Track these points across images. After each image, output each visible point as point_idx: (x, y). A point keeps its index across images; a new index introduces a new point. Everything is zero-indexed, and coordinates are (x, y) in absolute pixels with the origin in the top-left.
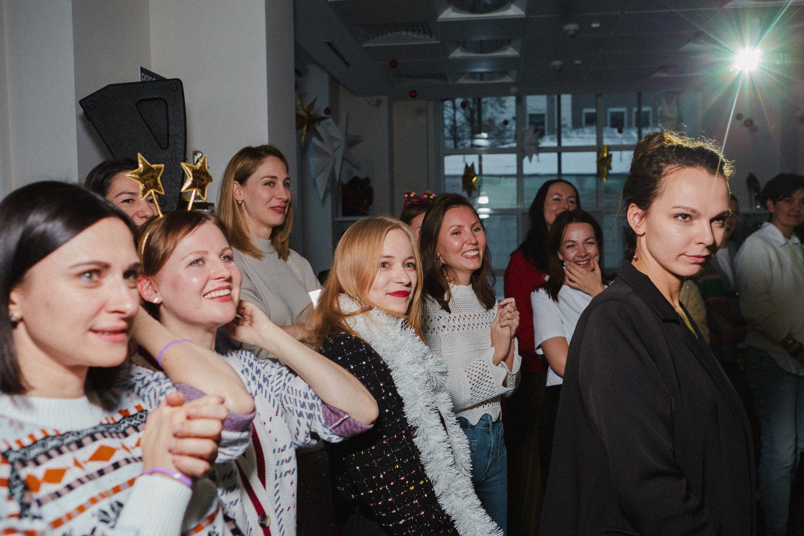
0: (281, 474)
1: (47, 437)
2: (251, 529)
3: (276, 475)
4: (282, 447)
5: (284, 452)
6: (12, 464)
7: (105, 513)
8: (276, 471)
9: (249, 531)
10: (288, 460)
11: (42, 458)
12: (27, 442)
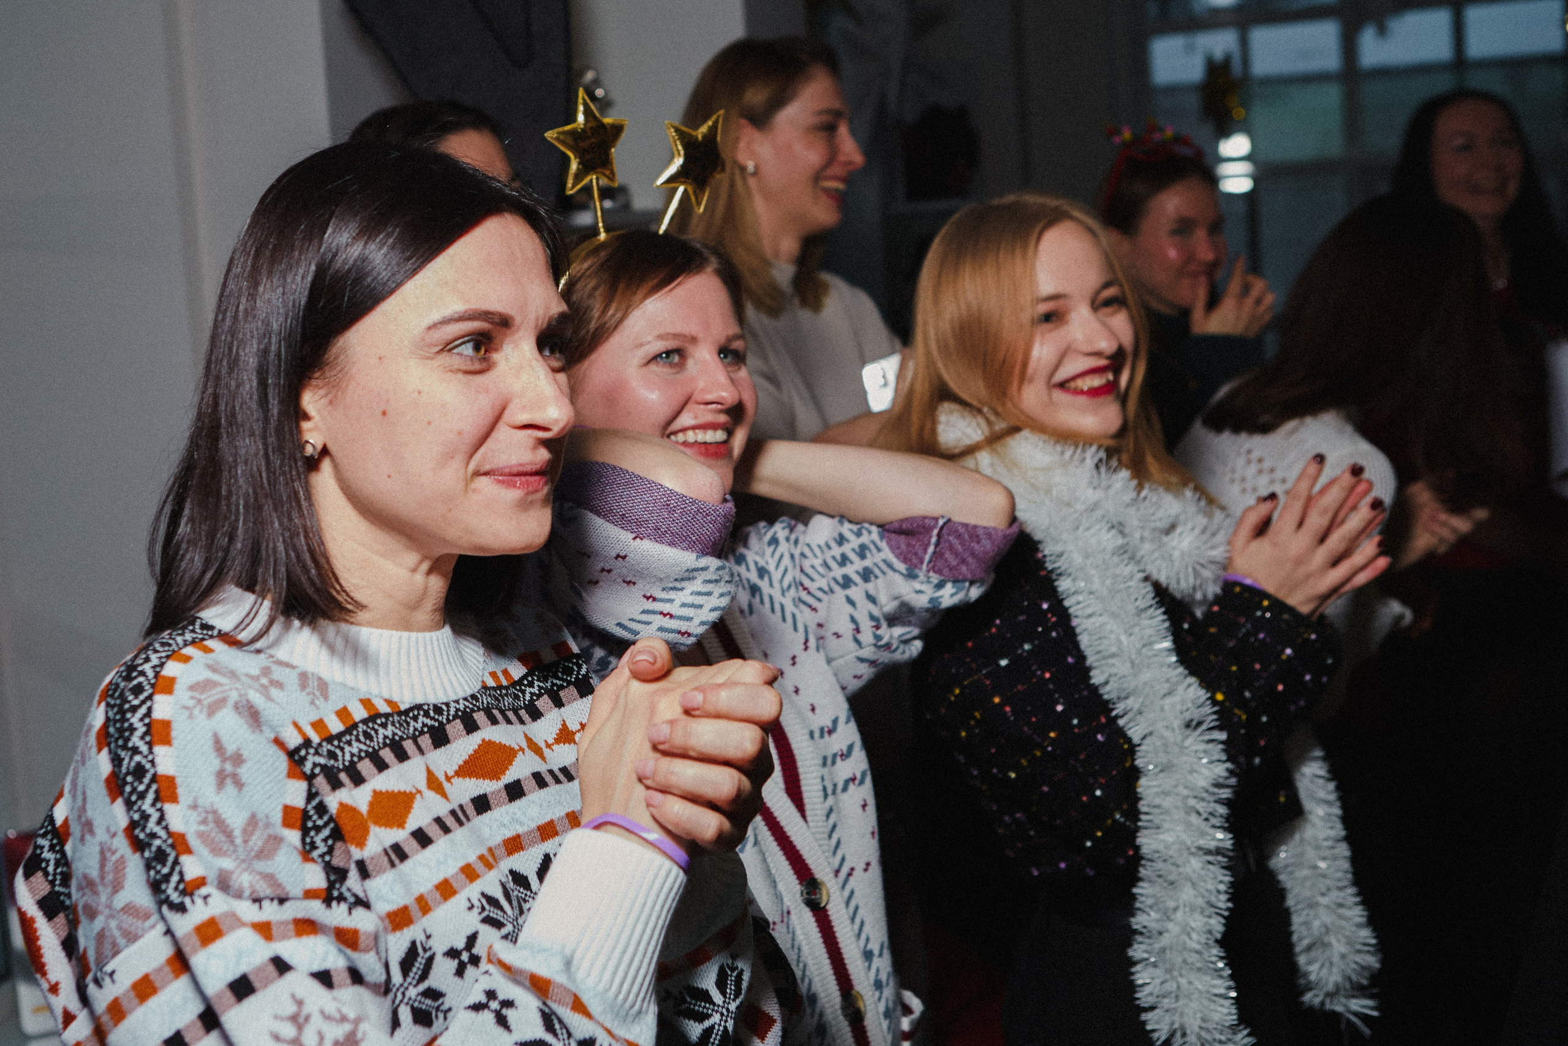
0: (835, 785)
1: (374, 717)
2: (789, 913)
3: (825, 789)
4: (828, 723)
5: (834, 736)
6: (310, 778)
7: (492, 901)
8: (823, 779)
9: (785, 914)
10: (845, 752)
11: (365, 767)
12: (336, 726)
